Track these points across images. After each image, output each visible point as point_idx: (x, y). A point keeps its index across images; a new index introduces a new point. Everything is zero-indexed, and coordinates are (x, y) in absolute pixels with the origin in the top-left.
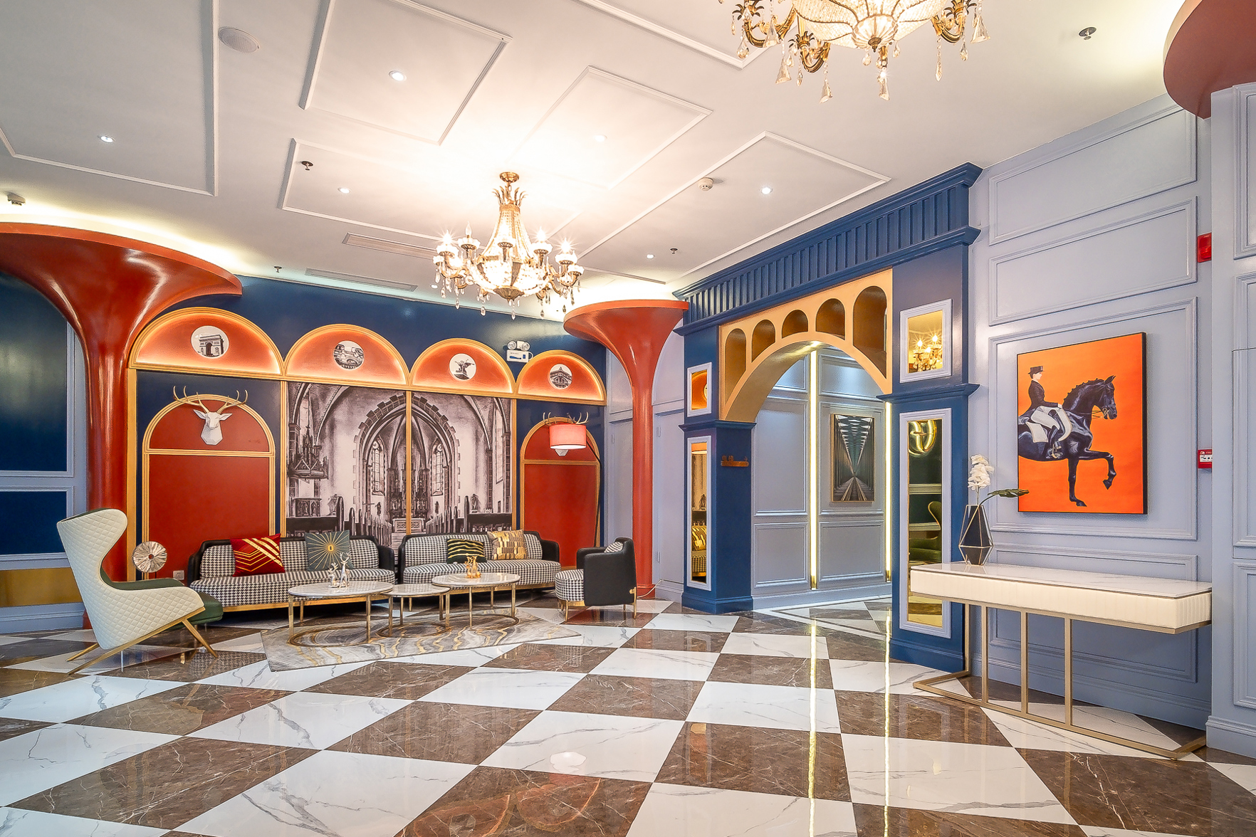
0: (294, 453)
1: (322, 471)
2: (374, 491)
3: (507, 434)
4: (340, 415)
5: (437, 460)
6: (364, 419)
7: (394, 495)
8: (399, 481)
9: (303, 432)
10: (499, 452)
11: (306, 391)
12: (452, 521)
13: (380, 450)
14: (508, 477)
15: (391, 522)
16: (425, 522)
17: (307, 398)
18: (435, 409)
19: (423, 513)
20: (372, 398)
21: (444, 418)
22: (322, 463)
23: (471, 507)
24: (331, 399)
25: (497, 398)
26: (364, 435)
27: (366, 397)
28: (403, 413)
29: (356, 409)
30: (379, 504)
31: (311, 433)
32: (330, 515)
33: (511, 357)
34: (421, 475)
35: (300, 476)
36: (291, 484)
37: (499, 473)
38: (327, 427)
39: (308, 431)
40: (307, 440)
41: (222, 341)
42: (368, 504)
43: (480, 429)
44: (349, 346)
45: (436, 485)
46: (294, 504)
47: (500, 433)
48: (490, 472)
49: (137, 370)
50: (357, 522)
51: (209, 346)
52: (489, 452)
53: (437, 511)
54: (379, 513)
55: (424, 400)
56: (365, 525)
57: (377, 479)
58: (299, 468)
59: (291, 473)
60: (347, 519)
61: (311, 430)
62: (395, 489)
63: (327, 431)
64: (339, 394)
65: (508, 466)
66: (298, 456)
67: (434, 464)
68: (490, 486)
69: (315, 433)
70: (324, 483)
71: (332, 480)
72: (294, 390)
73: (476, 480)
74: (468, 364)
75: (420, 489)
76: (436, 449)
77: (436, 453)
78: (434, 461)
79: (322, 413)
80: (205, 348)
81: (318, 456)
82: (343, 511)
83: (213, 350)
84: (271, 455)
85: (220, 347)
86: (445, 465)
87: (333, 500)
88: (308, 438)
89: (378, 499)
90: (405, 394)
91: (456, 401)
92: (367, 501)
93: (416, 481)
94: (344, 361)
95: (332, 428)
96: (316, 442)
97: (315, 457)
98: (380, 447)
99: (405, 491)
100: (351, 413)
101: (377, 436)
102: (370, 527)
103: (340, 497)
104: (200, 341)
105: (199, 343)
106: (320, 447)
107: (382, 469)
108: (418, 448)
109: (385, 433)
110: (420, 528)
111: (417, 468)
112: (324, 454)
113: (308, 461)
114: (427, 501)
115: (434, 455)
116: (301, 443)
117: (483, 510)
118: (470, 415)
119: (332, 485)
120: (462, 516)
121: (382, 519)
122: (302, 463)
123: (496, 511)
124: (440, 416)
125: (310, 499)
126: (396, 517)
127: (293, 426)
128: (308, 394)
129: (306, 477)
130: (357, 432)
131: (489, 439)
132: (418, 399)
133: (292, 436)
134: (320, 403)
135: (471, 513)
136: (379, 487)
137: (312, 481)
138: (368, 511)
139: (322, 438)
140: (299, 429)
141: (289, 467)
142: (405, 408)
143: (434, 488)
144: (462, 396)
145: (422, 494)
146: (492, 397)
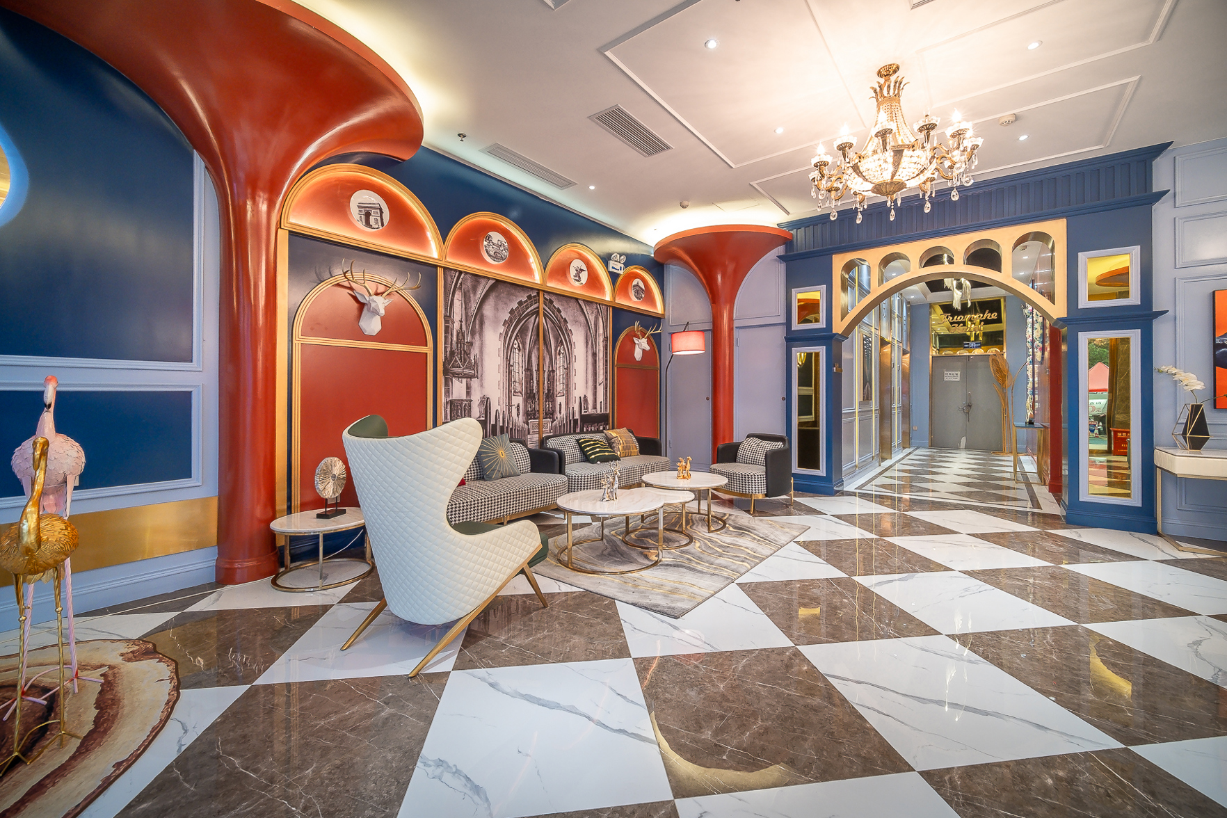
0: (449, 349)
1: (473, 372)
2: (515, 392)
3: (606, 338)
4: (488, 310)
5: (560, 361)
6: (507, 316)
7: (530, 396)
8: (533, 382)
9: (457, 326)
10: (601, 355)
11: (461, 280)
12: (570, 421)
13: (519, 350)
14: (606, 379)
15: (528, 424)
16: (552, 422)
17: (460, 288)
18: (559, 311)
19: (550, 414)
20: (513, 294)
21: (565, 321)
22: (473, 361)
23: (583, 408)
24: (481, 291)
25: (599, 304)
26: (507, 334)
27: (509, 294)
28: (537, 313)
29: (501, 305)
30: (518, 405)
31: (464, 328)
32: (479, 417)
33: (613, 268)
34: (549, 375)
35: (454, 374)
36: (446, 384)
37: (601, 378)
38: (477, 322)
39: (461, 325)
40: (460, 334)
41: (381, 212)
42: (510, 405)
43: (589, 334)
44: (496, 237)
45: (560, 387)
46: (449, 407)
47: (602, 338)
48: (595, 374)
49: (290, 231)
50: (501, 424)
51: (368, 215)
52: (594, 355)
53: (560, 413)
54: (518, 415)
55: (551, 302)
56: (507, 428)
57: (517, 380)
58: (453, 366)
59: (446, 372)
60: (493, 422)
61: (464, 324)
62: (530, 390)
63: (477, 327)
64: (487, 288)
65: (606, 368)
66: (452, 353)
67: (558, 366)
68: (595, 388)
69: (467, 328)
70: (475, 383)
71: (481, 380)
72: (449, 279)
73: (587, 383)
74: (582, 270)
75: (549, 390)
76: (560, 351)
77: (559, 354)
78: (558, 362)
79: (474, 307)
80: (363, 217)
81: (470, 354)
82: (490, 413)
83: (372, 219)
84: (428, 350)
85: (379, 219)
86: (566, 367)
87: (482, 402)
88: (461, 333)
89: (518, 400)
90: (538, 294)
91: (573, 304)
92: (509, 402)
93: (546, 382)
94: (492, 253)
95: (482, 324)
96: (468, 338)
97: (468, 354)
98: (519, 346)
99: (538, 391)
100: (496, 309)
101: (517, 335)
102: (511, 429)
103: (488, 398)
104: (359, 207)
105: (358, 209)
106: (471, 344)
107: (520, 369)
108: (547, 349)
109: (523, 331)
110: (548, 429)
111: (546, 369)
112: (475, 351)
113: (460, 359)
114: (553, 401)
115: (558, 357)
116: (455, 339)
117: (591, 411)
118: (582, 319)
119: (482, 386)
120: (577, 416)
121: (519, 420)
122: (456, 361)
123: (599, 412)
124: (562, 318)
125: (462, 400)
126: (531, 419)
127: (448, 318)
128: (461, 284)
129: (459, 376)
130: (502, 329)
131: (594, 345)
132: (547, 299)
133: (447, 329)
134: (472, 295)
135: (583, 413)
136: (518, 388)
137: (464, 381)
138: (510, 412)
139: (473, 334)
140: (453, 322)
141: (444, 363)
142: (538, 307)
143: (559, 390)
144: (577, 299)
145: (550, 396)
146: (596, 303)
